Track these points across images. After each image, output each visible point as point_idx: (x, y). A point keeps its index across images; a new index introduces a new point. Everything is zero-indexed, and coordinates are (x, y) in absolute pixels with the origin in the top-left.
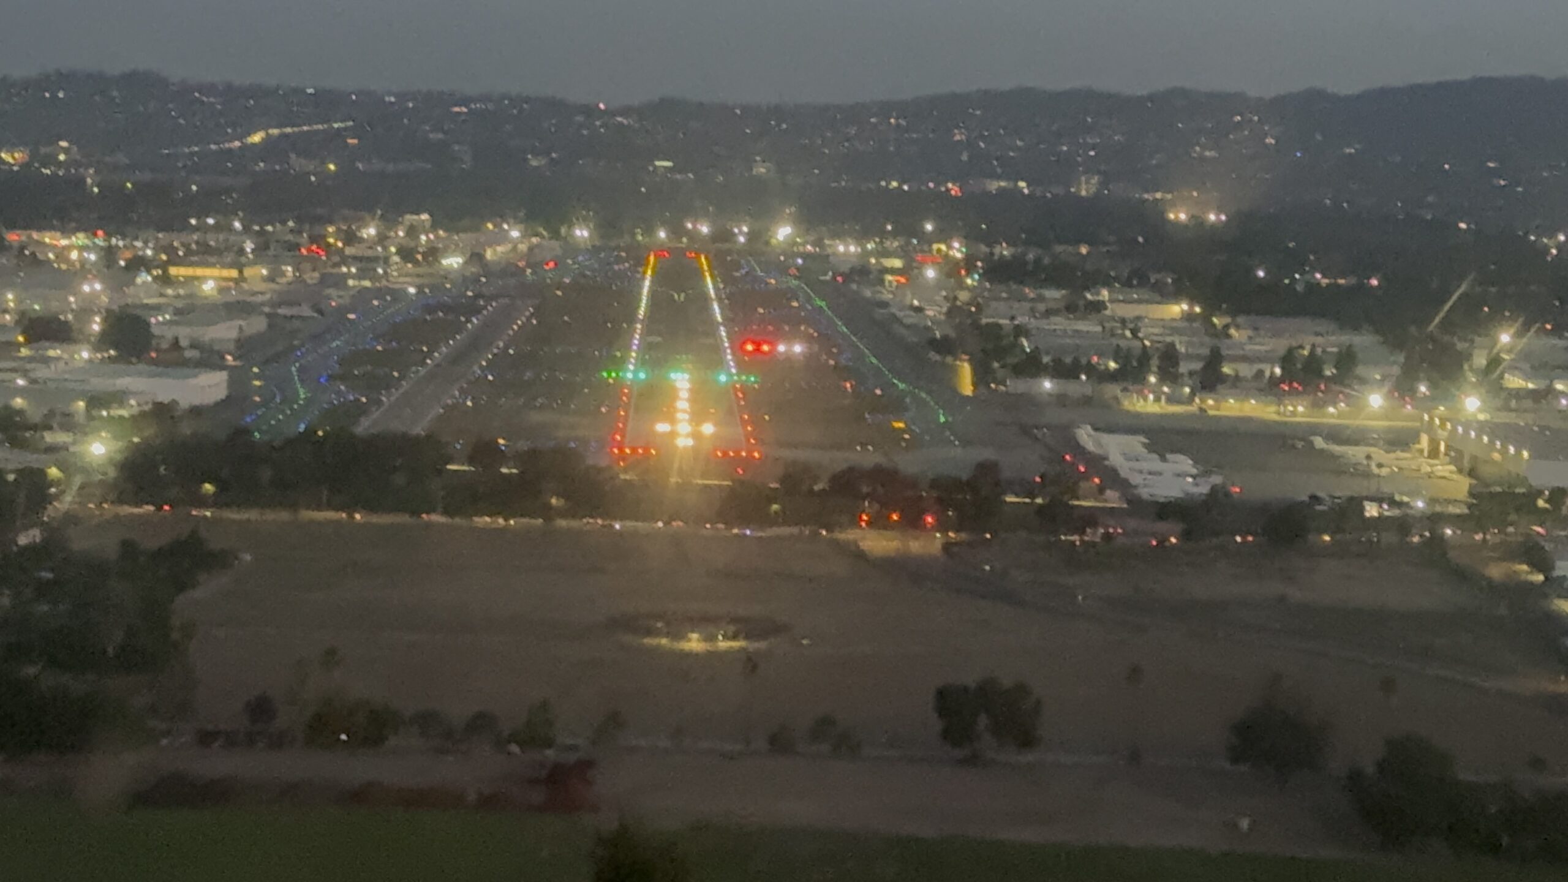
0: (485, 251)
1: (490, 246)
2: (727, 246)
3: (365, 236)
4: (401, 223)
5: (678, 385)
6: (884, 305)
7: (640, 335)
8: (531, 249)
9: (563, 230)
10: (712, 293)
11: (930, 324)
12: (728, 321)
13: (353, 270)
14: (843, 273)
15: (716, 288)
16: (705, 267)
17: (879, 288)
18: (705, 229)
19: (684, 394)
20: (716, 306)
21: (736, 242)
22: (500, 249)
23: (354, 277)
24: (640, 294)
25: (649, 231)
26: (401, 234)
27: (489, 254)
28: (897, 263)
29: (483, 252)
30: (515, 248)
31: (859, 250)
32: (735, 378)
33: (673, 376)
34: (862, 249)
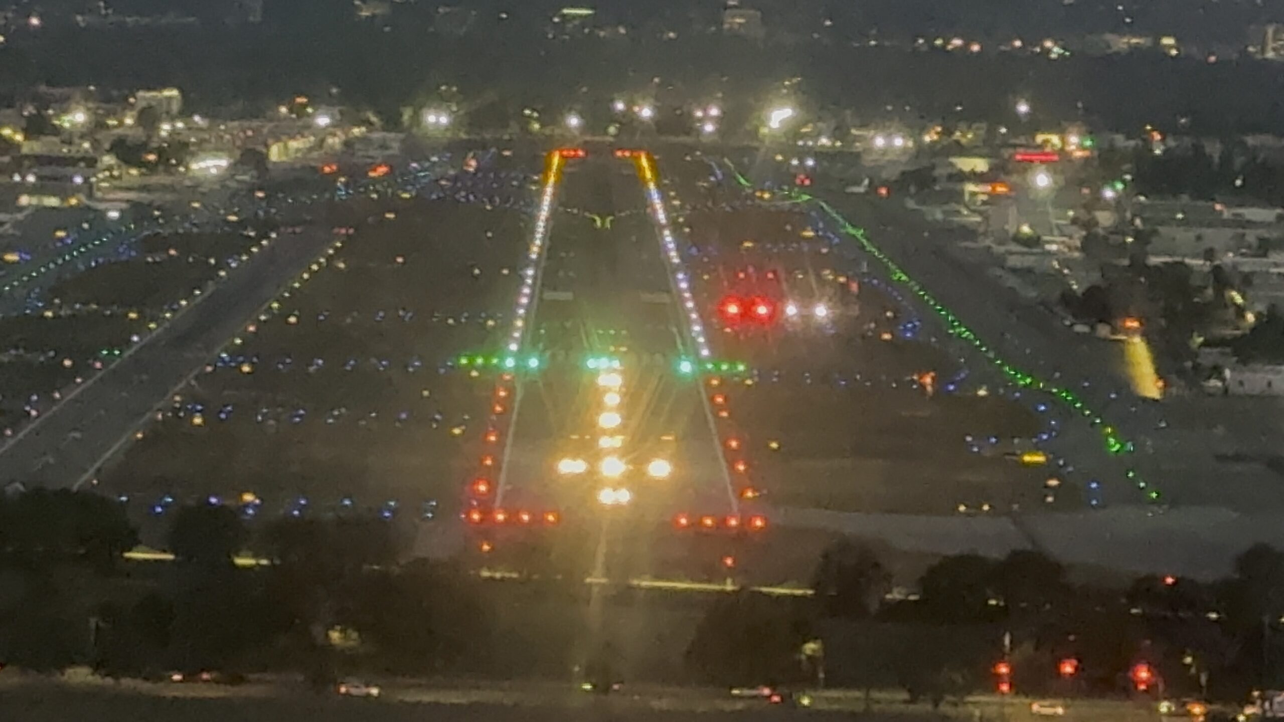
0: (267, 146)
1: (278, 140)
2: (683, 139)
3: (67, 125)
4: (132, 106)
5: (602, 380)
6: (969, 232)
7: (533, 287)
8: (348, 144)
9: (407, 114)
10: (662, 217)
11: (1056, 264)
12: (690, 264)
13: (31, 179)
14: (887, 181)
15: (668, 209)
16: (648, 174)
17: (954, 206)
18: (646, 112)
19: (612, 399)
20: (668, 237)
21: (699, 132)
22: (294, 144)
23: (32, 190)
24: (533, 219)
25: (551, 115)
26: (129, 121)
27: (275, 153)
28: (980, 165)
29: (264, 150)
30: (321, 143)
31: (910, 144)
32: (710, 366)
33: (591, 363)
34: (915, 142)
